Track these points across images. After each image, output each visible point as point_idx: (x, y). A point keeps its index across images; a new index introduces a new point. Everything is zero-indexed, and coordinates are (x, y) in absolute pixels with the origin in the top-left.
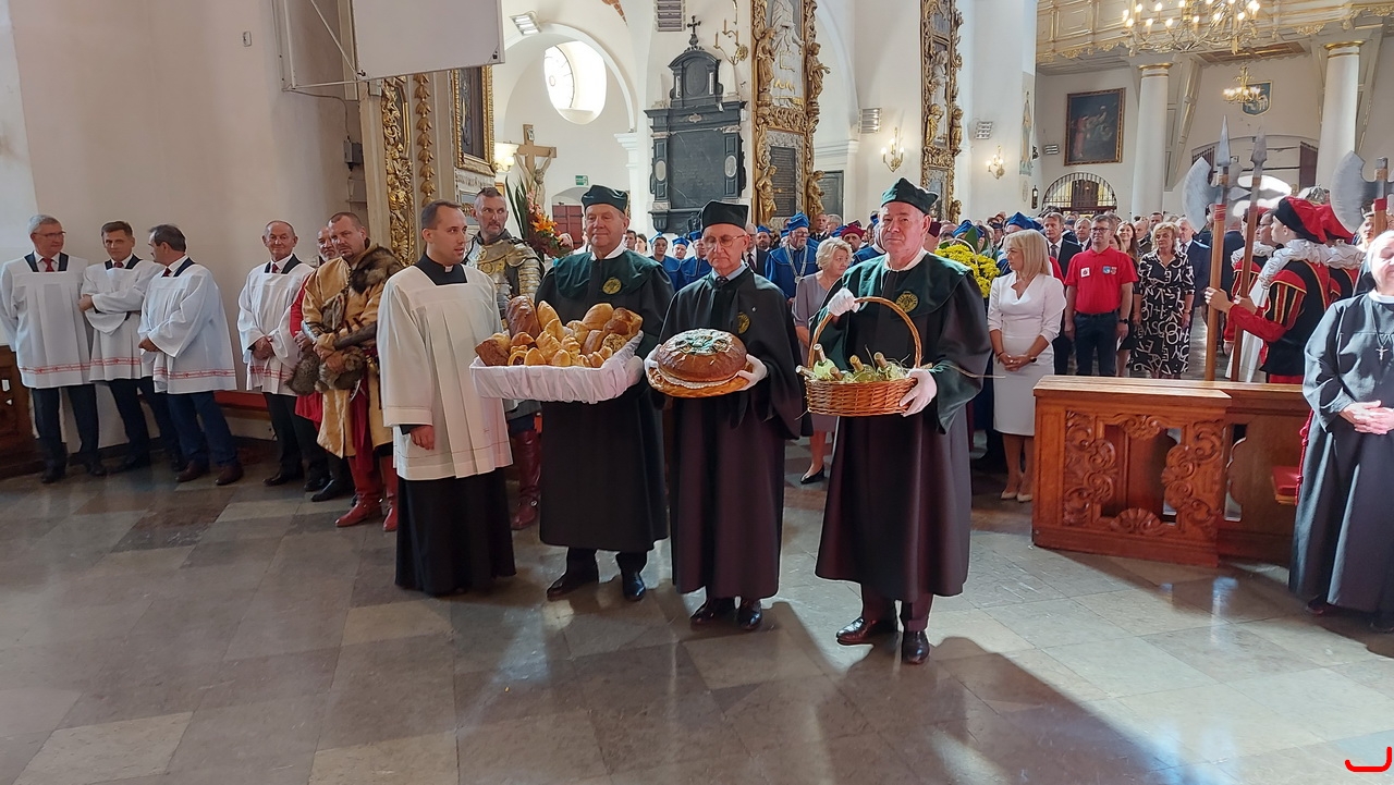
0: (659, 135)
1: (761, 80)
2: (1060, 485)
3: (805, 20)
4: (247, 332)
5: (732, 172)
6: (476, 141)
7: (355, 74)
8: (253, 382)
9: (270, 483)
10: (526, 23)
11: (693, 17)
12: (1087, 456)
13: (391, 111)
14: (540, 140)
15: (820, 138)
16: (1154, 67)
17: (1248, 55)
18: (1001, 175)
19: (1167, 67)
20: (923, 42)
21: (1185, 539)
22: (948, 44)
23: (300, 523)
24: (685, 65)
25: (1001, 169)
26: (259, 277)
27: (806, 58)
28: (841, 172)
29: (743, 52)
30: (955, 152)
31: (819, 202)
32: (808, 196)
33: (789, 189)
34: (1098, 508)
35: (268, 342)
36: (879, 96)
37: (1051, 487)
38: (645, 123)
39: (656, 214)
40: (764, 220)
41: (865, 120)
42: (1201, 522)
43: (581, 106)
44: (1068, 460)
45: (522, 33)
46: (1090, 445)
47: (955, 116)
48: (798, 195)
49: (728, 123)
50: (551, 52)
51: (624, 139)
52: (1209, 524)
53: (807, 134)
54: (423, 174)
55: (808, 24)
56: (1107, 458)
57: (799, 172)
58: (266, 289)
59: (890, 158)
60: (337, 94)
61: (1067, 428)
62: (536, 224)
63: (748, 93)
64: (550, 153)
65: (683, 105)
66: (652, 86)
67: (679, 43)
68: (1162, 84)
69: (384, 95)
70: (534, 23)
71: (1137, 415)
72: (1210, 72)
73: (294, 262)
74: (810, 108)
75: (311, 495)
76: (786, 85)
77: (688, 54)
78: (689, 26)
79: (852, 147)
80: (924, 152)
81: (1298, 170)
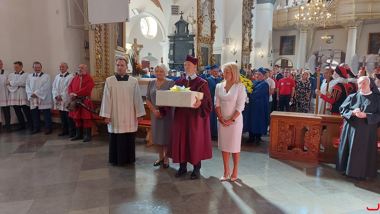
0: (171, 43)
1: (199, 29)
2: (277, 141)
3: (212, 14)
4: (55, 93)
5: (191, 54)
6: (121, 43)
7: (88, 23)
8: (56, 107)
9: (59, 135)
10: (136, 11)
11: (181, 12)
12: (284, 133)
13: (97, 33)
14: (139, 43)
15: (215, 45)
16: (303, 30)
17: (328, 28)
18: (263, 57)
19: (307, 30)
20: (243, 21)
21: (310, 156)
22: (249, 22)
23: (67, 146)
24: (179, 24)
25: (263, 56)
26: (58, 78)
27: (212, 24)
28: (220, 55)
29: (195, 22)
30: (251, 51)
31: (214, 63)
32: (211, 61)
33: (206, 59)
34: (287, 147)
35: (60, 96)
36: (231, 35)
37: (275, 141)
38: (167, 40)
39: (170, 64)
40: (199, 67)
41: (227, 41)
42: (314, 152)
43: (151, 34)
44: (279, 134)
45: (135, 14)
46: (285, 130)
47: (251, 41)
48: (209, 61)
49: (190, 40)
50: (143, 19)
51: (162, 44)
52: (316, 152)
53: (211, 44)
54: (106, 51)
55: (212, 15)
56: (289, 134)
57: (209, 54)
58: (60, 81)
59: (233, 52)
60: (83, 29)
61: (279, 125)
62: (137, 66)
63: (196, 33)
64: (141, 46)
65: (178, 35)
66: (170, 30)
67: (177, 18)
68: (305, 35)
69: (95, 29)
70: (138, 11)
71: (298, 123)
72: (318, 32)
73: (68, 74)
74: (212, 37)
75: (71, 139)
76: (206, 31)
77: (180, 21)
78: (180, 14)
79: (223, 48)
80: (242, 50)
81: (340, 59)
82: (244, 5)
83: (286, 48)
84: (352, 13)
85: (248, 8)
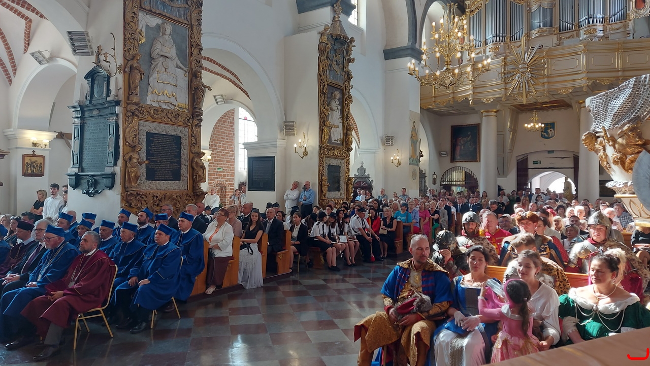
0: (77, 123)
1: (130, 86)
3: (191, 56)
5: (112, 148)
11: (100, 47)
16: (488, 111)
18: (400, 165)
19: (496, 112)
20: (319, 85)
22: (342, 88)
24: (94, 77)
25: (399, 162)
28: (274, 157)
29: (120, 68)
30: (349, 149)
39: (72, 175)
48: (182, 167)
49: (110, 115)
53: (192, 127)
55: (194, 58)
57: (185, 151)
65: (90, 103)
68: (493, 121)
74: (194, 111)
76: (163, 93)
79: (280, 143)
80: (320, 147)
81: (573, 169)
82: (321, 51)
83: (462, 147)
84: (580, 72)
85: (335, 59)
